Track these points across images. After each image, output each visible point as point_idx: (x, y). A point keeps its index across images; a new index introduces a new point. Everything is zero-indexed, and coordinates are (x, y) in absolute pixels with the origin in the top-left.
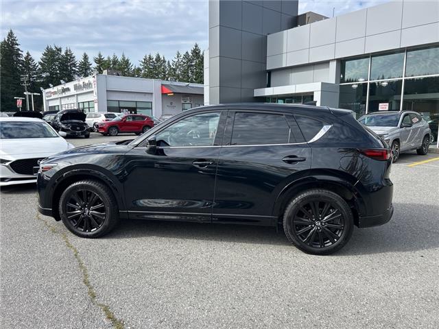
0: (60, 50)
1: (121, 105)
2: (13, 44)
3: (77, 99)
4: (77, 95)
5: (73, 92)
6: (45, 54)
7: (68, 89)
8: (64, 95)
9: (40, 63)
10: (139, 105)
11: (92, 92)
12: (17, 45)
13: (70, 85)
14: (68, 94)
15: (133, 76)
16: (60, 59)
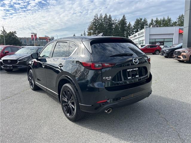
0: (141, 19)
1: (156, 41)
2: (124, 20)
3: (139, 39)
4: (139, 37)
5: (137, 36)
6: (136, 22)
7: (136, 36)
8: (135, 38)
9: (133, 26)
10: (165, 40)
11: (143, 36)
12: (126, 20)
13: (137, 34)
14: (136, 37)
15: (172, 26)
16: (141, 23)
